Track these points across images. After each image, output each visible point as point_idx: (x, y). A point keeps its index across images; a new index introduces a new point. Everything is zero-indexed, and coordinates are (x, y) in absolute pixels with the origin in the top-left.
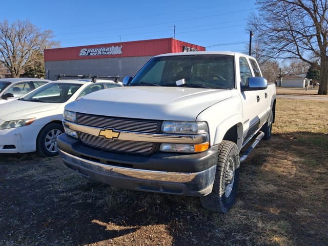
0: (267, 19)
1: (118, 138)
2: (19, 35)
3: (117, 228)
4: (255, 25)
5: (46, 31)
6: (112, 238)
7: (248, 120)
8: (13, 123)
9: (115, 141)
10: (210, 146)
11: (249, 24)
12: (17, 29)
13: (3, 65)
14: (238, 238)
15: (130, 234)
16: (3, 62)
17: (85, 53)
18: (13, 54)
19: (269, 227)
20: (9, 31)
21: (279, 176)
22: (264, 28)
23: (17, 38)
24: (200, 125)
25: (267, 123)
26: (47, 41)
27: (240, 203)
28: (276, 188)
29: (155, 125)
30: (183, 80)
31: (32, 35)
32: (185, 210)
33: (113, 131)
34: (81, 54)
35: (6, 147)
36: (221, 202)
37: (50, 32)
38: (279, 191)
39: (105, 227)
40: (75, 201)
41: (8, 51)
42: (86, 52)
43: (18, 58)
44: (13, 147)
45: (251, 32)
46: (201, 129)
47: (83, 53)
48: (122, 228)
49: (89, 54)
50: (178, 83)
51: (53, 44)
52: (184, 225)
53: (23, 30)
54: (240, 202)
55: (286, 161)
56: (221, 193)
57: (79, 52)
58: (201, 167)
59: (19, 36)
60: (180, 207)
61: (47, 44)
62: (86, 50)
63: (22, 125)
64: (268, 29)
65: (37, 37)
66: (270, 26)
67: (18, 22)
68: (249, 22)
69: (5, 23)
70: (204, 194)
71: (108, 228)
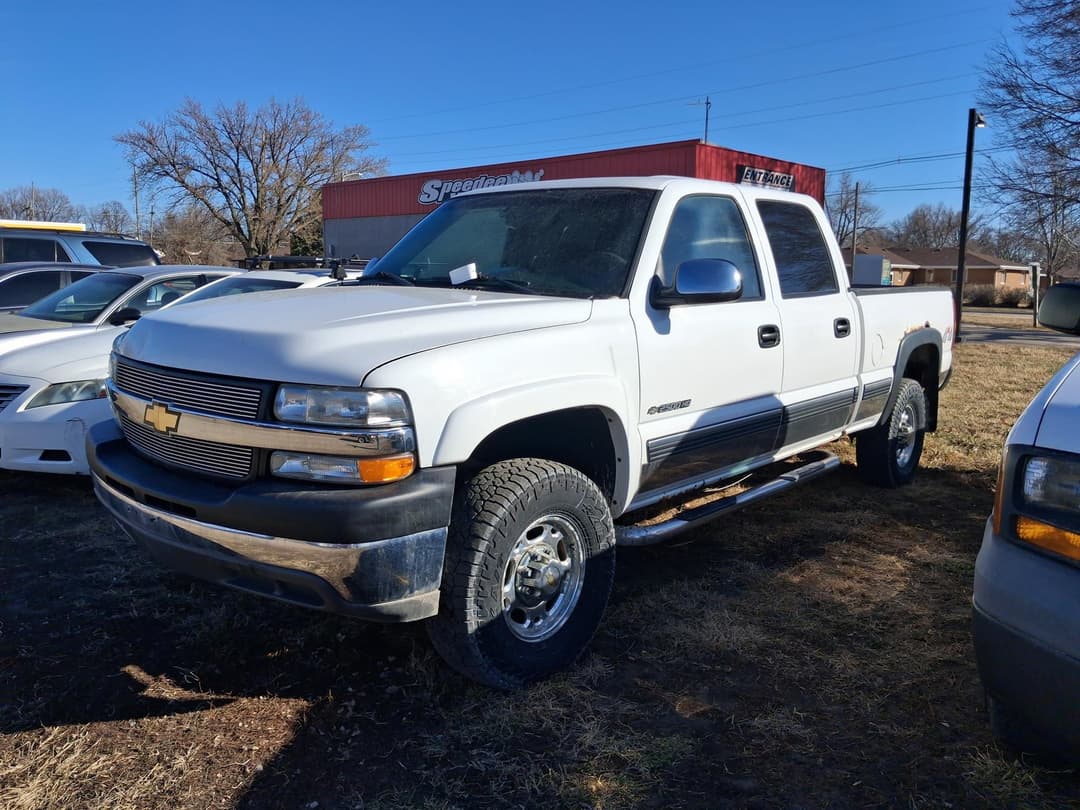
0: (1057, 64)
1: (175, 430)
2: (272, 143)
3: (172, 693)
4: (1012, 88)
5: (349, 130)
6: (138, 716)
7: (684, 404)
8: (70, 389)
9: (173, 439)
10: (417, 469)
11: (991, 84)
12: (270, 125)
13: (226, 230)
14: (478, 764)
15: (191, 714)
16: (228, 224)
17: (434, 195)
18: (256, 200)
19: (613, 750)
20: (249, 133)
21: (817, 605)
22: (1046, 98)
23: (267, 153)
24: (374, 399)
25: (882, 428)
26: (349, 160)
27: (598, 668)
28: (761, 638)
29: (254, 394)
30: (472, 267)
31: (310, 143)
32: (400, 670)
33: (168, 411)
34: (423, 198)
35: (47, 455)
36: (477, 651)
37: (360, 131)
38: (763, 650)
39: (144, 687)
40: (121, 611)
41: (241, 190)
42: (439, 190)
43: (268, 213)
44: (62, 455)
45: (972, 113)
46: (379, 412)
47: (430, 193)
48: (187, 694)
49: (447, 196)
50: (456, 275)
51: (366, 166)
52: (355, 709)
53: (285, 127)
54: (600, 667)
55: (893, 558)
56: (473, 622)
57: (419, 191)
58: (363, 530)
59: (272, 146)
60: (391, 659)
61: (350, 168)
62: (438, 183)
63: (95, 397)
64: (1060, 99)
65: (322, 149)
66: (1068, 89)
67: (273, 105)
68: (988, 77)
69: (241, 110)
70: (397, 617)
71: (150, 692)
